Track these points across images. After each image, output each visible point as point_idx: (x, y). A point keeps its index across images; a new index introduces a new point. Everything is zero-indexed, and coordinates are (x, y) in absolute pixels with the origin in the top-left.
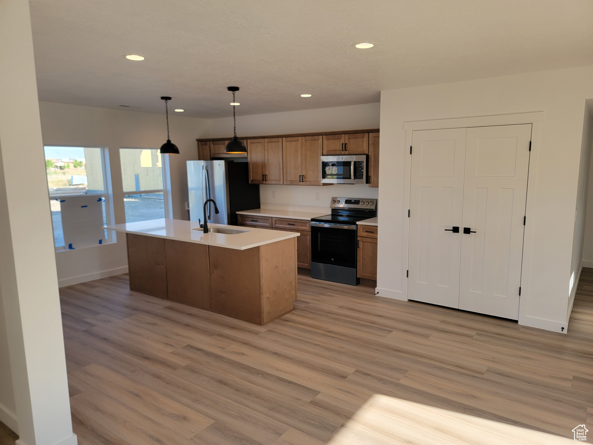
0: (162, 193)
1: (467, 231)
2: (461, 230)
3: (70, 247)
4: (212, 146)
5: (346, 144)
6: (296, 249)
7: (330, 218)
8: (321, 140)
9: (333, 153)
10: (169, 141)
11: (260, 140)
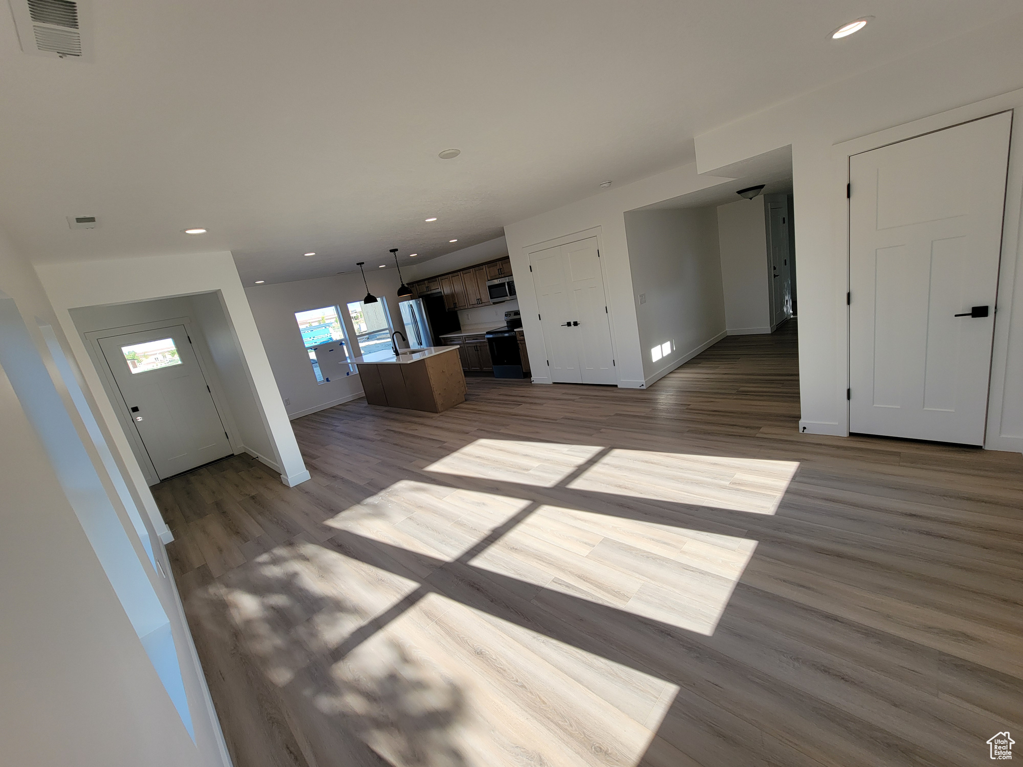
0: (388, 331)
1: (576, 324)
2: (572, 323)
3: (327, 380)
4: (417, 287)
5: (501, 269)
6: (459, 357)
7: (506, 329)
8: (484, 269)
9: (495, 278)
10: (369, 294)
11: (446, 276)
